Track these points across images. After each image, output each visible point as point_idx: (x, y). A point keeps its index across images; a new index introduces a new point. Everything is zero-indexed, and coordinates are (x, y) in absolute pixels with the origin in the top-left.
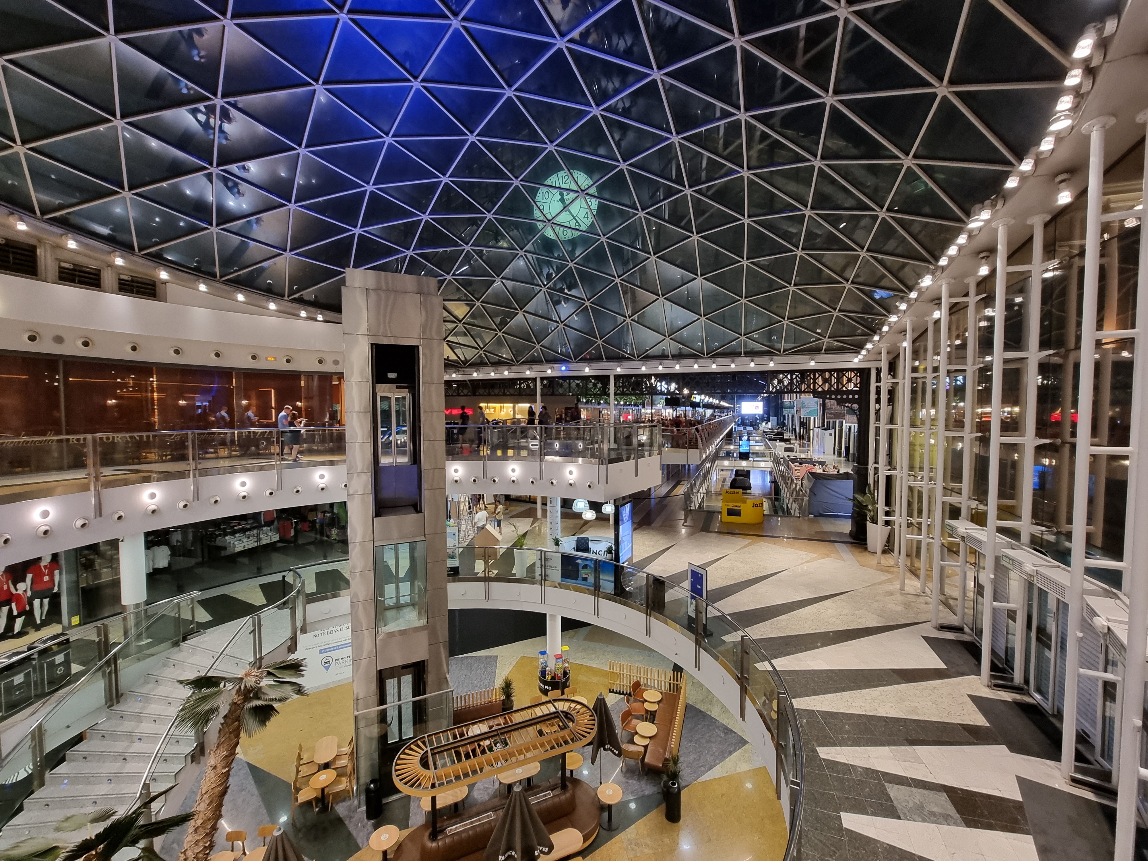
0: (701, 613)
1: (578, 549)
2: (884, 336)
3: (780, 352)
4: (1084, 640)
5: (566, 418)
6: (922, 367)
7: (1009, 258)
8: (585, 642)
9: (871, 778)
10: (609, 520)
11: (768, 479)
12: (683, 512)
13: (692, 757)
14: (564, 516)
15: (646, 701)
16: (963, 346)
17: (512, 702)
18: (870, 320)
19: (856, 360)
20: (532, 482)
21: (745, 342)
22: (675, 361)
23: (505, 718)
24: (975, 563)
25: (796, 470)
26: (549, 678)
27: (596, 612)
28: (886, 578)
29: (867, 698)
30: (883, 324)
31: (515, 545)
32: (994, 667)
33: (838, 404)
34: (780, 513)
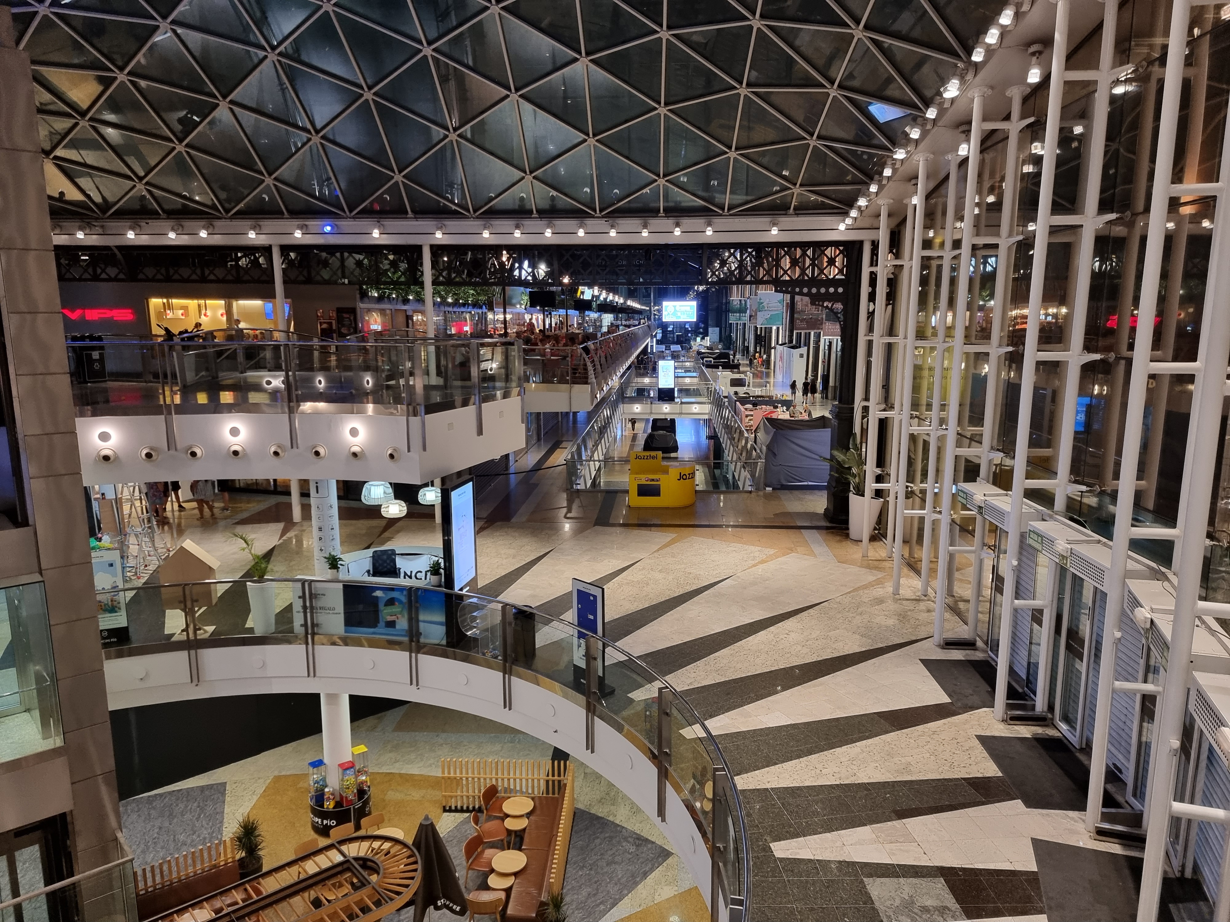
0: (595, 659)
1: (377, 571)
2: (885, 185)
3: (723, 209)
4: (1123, 641)
5: (339, 329)
6: (938, 241)
7: (1069, 57)
8: (396, 734)
9: (845, 875)
10: (433, 516)
11: (704, 432)
12: (564, 496)
13: (584, 892)
14: (346, 514)
15: (507, 816)
16: (997, 206)
17: (259, 859)
18: (865, 157)
19: (842, 227)
20: (276, 454)
21: (666, 189)
22: (544, 222)
23: (246, 890)
24: (995, 546)
25: (747, 416)
26: (331, 806)
27: (414, 678)
28: (875, 578)
29: (843, 760)
30: (883, 166)
31: (248, 575)
32: (1012, 693)
33: (812, 303)
34: (723, 488)
